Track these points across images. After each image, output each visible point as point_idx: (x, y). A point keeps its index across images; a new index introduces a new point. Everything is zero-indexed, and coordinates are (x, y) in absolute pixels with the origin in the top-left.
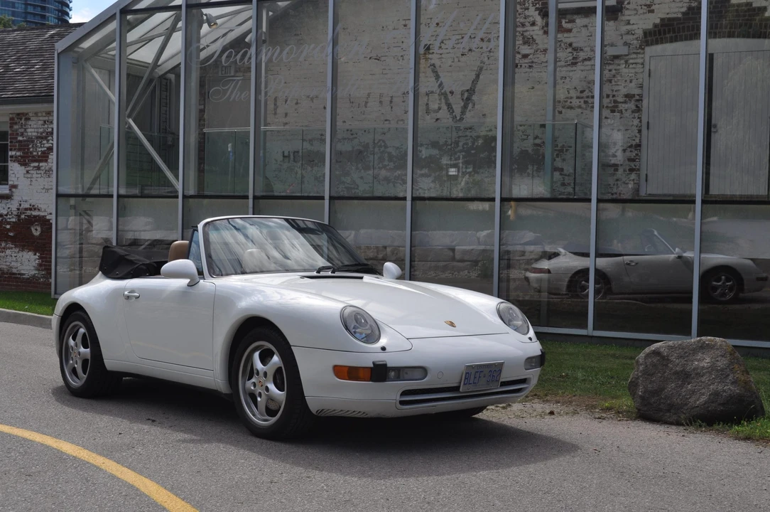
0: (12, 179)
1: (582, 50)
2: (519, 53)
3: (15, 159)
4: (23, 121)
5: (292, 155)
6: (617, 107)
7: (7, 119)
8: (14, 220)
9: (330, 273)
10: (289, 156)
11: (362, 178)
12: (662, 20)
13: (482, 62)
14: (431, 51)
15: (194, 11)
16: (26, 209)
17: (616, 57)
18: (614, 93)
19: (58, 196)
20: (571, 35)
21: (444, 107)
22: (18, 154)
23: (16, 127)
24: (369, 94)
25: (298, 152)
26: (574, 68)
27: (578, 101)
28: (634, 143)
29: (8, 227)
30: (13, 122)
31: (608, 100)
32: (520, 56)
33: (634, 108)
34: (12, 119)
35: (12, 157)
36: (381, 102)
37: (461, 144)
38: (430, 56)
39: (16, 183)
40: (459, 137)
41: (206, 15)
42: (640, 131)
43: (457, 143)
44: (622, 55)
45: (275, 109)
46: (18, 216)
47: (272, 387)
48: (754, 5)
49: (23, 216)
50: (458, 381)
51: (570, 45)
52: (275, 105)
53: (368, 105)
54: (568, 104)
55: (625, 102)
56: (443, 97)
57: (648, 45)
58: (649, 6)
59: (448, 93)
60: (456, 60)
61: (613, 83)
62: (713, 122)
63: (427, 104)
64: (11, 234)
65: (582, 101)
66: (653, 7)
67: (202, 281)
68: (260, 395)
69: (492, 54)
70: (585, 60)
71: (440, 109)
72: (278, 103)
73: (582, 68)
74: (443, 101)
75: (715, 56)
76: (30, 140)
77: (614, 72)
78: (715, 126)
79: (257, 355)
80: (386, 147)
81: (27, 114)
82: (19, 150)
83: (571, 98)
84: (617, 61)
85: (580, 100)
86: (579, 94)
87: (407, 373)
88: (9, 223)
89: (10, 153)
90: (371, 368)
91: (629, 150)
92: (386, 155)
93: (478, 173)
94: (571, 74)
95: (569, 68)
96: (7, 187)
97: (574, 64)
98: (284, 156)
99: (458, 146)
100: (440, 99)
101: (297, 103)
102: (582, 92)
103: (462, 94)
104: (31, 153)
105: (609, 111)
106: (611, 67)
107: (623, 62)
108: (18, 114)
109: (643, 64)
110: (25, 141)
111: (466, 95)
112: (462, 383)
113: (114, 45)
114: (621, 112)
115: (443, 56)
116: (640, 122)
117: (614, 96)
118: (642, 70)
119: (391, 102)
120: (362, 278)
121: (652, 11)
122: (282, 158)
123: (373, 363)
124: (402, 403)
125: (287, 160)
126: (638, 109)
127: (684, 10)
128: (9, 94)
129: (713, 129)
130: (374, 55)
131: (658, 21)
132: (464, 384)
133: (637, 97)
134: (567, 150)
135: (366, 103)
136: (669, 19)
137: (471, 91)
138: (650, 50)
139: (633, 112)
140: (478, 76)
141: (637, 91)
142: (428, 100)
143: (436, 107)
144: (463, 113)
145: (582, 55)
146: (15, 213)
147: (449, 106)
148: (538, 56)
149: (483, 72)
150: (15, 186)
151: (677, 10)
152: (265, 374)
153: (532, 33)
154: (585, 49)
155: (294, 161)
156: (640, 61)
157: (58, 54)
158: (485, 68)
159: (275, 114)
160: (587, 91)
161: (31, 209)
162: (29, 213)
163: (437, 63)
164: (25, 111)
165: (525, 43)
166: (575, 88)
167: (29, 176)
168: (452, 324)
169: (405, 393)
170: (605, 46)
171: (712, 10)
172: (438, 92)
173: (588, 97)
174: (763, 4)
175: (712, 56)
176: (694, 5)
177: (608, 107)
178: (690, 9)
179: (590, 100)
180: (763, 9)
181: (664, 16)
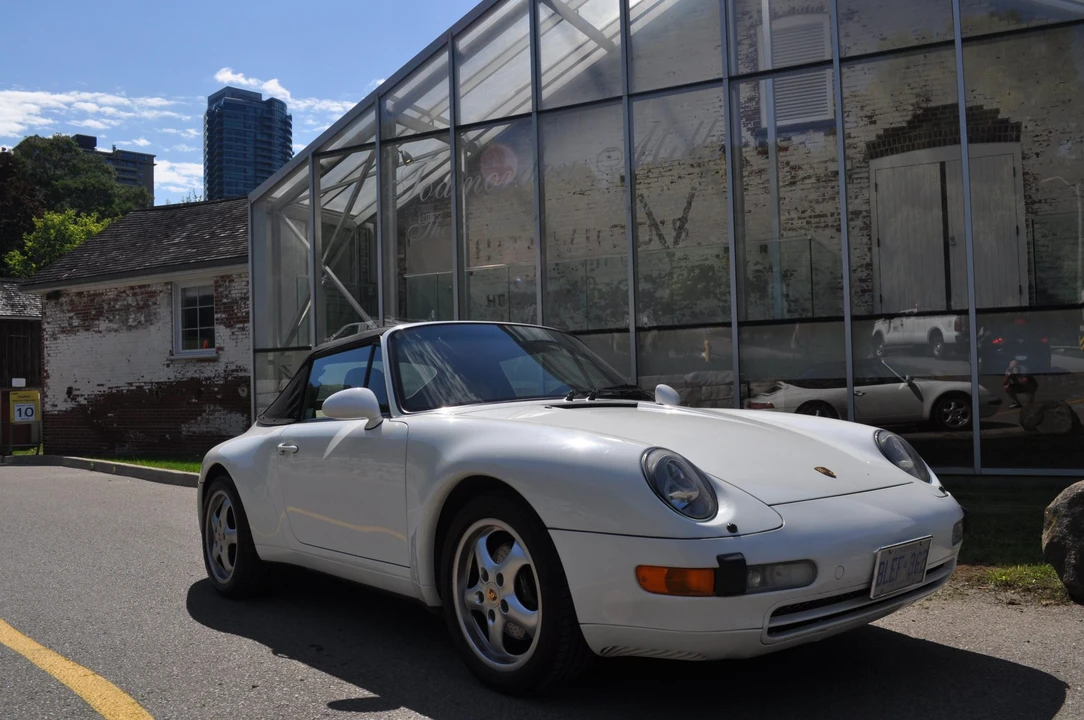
0: (218, 342)
1: (800, 168)
3: (222, 322)
4: (227, 283)
5: (497, 298)
7: (212, 282)
8: (221, 382)
9: (587, 400)
10: (494, 301)
11: (572, 318)
12: (886, 130)
13: (693, 188)
14: (638, 181)
15: (389, 148)
16: (233, 371)
19: (256, 351)
20: (788, 153)
21: (656, 238)
22: (224, 316)
23: (220, 290)
24: (575, 231)
25: (503, 295)
26: (794, 188)
27: (799, 221)
28: (865, 262)
29: (216, 389)
30: (217, 285)
31: (833, 219)
33: (862, 225)
34: (216, 282)
35: (217, 319)
36: (588, 238)
37: (675, 276)
38: (638, 187)
39: (222, 345)
40: (673, 268)
41: (401, 152)
42: (870, 249)
43: (670, 274)
45: (478, 253)
46: (225, 378)
47: (515, 603)
48: (985, 108)
49: (230, 378)
50: (865, 578)
51: (788, 163)
52: (477, 248)
53: (575, 241)
54: (789, 225)
56: (653, 228)
57: (872, 158)
58: (870, 117)
59: (659, 224)
60: (665, 188)
62: (950, 234)
64: (219, 397)
65: (804, 221)
66: (875, 118)
67: (386, 421)
68: (492, 615)
69: (703, 180)
70: (805, 178)
71: (651, 240)
72: (481, 247)
73: (802, 187)
74: (654, 232)
75: (947, 165)
76: (235, 302)
78: (953, 239)
79: (482, 542)
80: (595, 284)
81: (231, 276)
82: (224, 312)
83: (792, 219)
86: (800, 215)
87: (779, 574)
88: (217, 386)
89: (216, 316)
90: (714, 569)
91: (860, 269)
92: (596, 292)
94: (790, 194)
95: (788, 188)
96: (214, 349)
97: (793, 183)
98: (489, 301)
99: (673, 278)
100: (651, 231)
101: (500, 245)
102: (803, 212)
103: (674, 224)
104: (236, 314)
105: (834, 230)
108: (222, 277)
109: (868, 178)
110: (229, 303)
111: (678, 224)
112: (874, 583)
113: (307, 193)
115: (651, 185)
116: (870, 239)
117: (839, 214)
118: (867, 184)
119: (598, 237)
120: (635, 406)
121: (874, 122)
122: (486, 303)
123: (720, 558)
124: (772, 631)
125: (492, 304)
126: (867, 227)
127: (909, 118)
128: (213, 257)
129: (951, 243)
130: (578, 190)
131: (881, 132)
132: (877, 585)
133: (864, 214)
134: (791, 275)
135: (572, 240)
136: (894, 129)
137: (683, 220)
138: (875, 163)
139: (861, 229)
140: (689, 204)
141: (865, 207)
143: (647, 238)
144: (676, 242)
145: (801, 174)
146: (222, 375)
147: (661, 236)
148: (752, 178)
149: (695, 198)
150: (221, 349)
151: (900, 119)
152: (500, 579)
154: (804, 167)
155: (500, 305)
156: (866, 175)
157: (252, 205)
158: (697, 194)
159: (478, 258)
160: (809, 211)
161: (237, 371)
162: (235, 374)
163: (645, 193)
164: (229, 273)
166: (796, 208)
167: (234, 337)
168: (827, 473)
169: (779, 612)
170: (826, 162)
171: (939, 116)
172: (648, 222)
173: (810, 217)
174: (995, 106)
175: (943, 165)
176: (919, 112)
177: (832, 226)
178: (915, 116)
179: (813, 220)
180: (997, 111)
181: (888, 126)
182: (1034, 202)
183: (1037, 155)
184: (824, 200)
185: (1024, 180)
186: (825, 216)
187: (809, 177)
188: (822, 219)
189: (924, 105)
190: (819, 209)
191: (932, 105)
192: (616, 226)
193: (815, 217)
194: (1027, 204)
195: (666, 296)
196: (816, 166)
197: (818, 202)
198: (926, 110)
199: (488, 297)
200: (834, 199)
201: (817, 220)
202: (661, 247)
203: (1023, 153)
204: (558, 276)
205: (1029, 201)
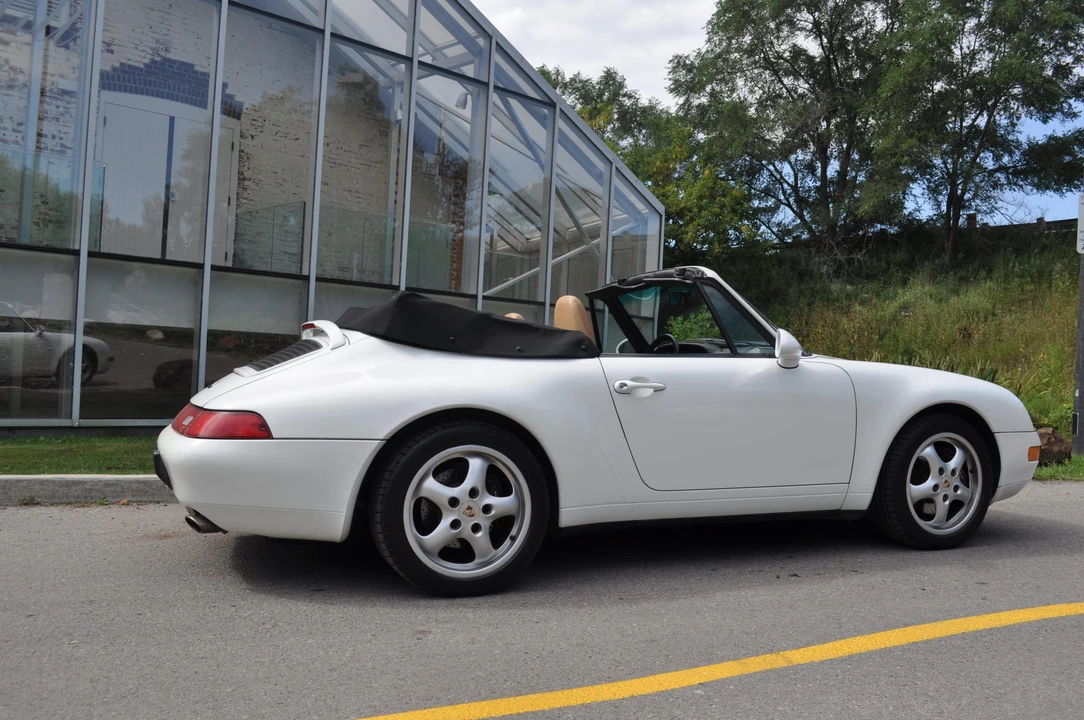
12: (122, 64)
17: (64, 93)
18: (62, 135)
26: (10, 92)
27: (14, 134)
31: (54, 142)
44: (72, 92)
57: (104, 89)
58: (108, 45)
61: (61, 123)
66: (112, 48)
75: (176, 120)
77: (61, 110)
78: (173, 195)
84: (66, 98)
85: (17, 134)
86: (15, 127)
95: (4, 92)
97: (12, 88)
102: (20, 125)
106: (59, 103)
117: (61, 138)
121: (112, 52)
127: (147, 61)
129: (171, 198)
131: (117, 65)
136: (130, 66)
138: (107, 95)
145: (20, 79)
151: (139, 59)
154: (25, 72)
166: (11, 118)
171: (175, 70)
174: (225, 80)
175: (172, 119)
176: (158, 59)
177: (52, 150)
178: (153, 62)
180: (226, 85)
181: (125, 61)
182: (244, 179)
183: (252, 137)
184: (45, 118)
185: (240, 156)
188: (42, 140)
189: (163, 54)
191: (170, 56)
194: (239, 179)
198: (165, 59)
200: (57, 120)
203: (241, 132)
205: (241, 177)
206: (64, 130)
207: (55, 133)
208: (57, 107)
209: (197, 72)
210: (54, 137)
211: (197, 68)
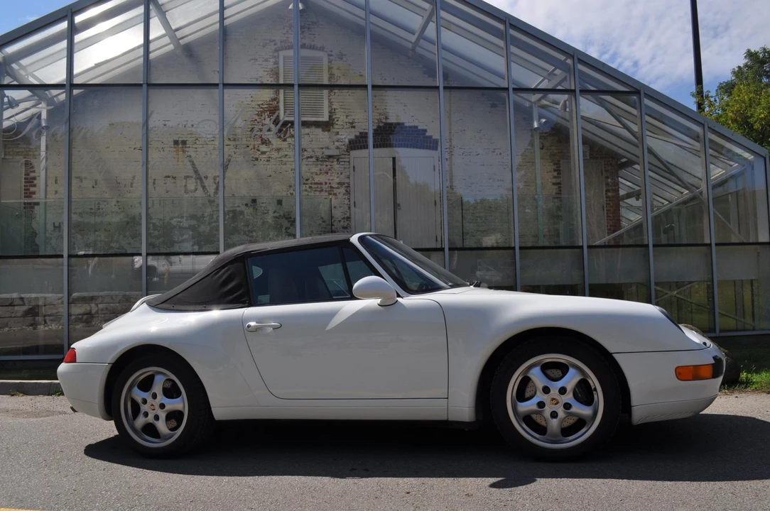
1: (306, 150)
2: (258, 150)
6: (333, 191)
10: (60, 227)
11: (129, 244)
12: (361, 133)
13: (230, 156)
14: (188, 146)
17: (330, 157)
18: (330, 181)
21: (200, 189)
24: (134, 177)
27: (305, 186)
28: (346, 216)
31: (326, 186)
32: (260, 153)
33: (344, 192)
37: (215, 216)
38: (187, 149)
40: (213, 211)
42: (349, 208)
43: (211, 216)
44: (334, 156)
48: (419, 128)
53: (134, 185)
55: (338, 188)
56: (198, 181)
57: (352, 150)
58: (352, 123)
59: (203, 178)
60: (208, 153)
61: (329, 174)
62: (397, 202)
63: (185, 186)
65: (307, 186)
66: (354, 125)
69: (238, 150)
70: (309, 157)
71: (196, 189)
72: (49, 183)
73: (307, 163)
74: (199, 183)
75: (396, 159)
77: (329, 167)
78: (399, 205)
79: (536, 370)
84: (331, 160)
86: (305, 181)
91: (343, 221)
93: (230, 238)
98: (55, 227)
99: (213, 218)
100: (196, 183)
102: (307, 180)
103: (214, 179)
105: (327, 194)
106: (327, 163)
107: (335, 160)
109: (349, 162)
111: (218, 179)
114: (335, 194)
115: (198, 150)
116: (349, 201)
117: (330, 183)
118: (348, 166)
119: (154, 183)
121: (354, 127)
122: (52, 228)
125: (57, 230)
126: (348, 193)
127: (375, 128)
129: (398, 207)
130: (138, 146)
131: (358, 134)
133: (346, 185)
135: (132, 184)
136: (365, 133)
138: (354, 153)
139: (344, 195)
140: (227, 166)
141: (347, 181)
142: (186, 183)
143: (193, 188)
144: (216, 193)
145: (306, 154)
147: (204, 187)
148: (273, 153)
149: (232, 163)
153: (268, 137)
154: (308, 150)
156: (347, 160)
158: (233, 160)
160: (311, 179)
163: (193, 155)
165: (263, 143)
166: (302, 177)
170: (322, 148)
172: (194, 177)
173: (312, 183)
174: (425, 128)
175: (394, 159)
176: (381, 125)
177: (326, 191)
178: (379, 127)
179: (313, 186)
180: (425, 131)
181: (362, 131)
184: (321, 173)
185: (440, 173)
186: (321, 184)
187: (311, 157)
188: (319, 186)
189: (384, 121)
190: (317, 179)
191: (389, 121)
192: (169, 177)
193: (315, 184)
195: (208, 231)
196: (316, 150)
197: (317, 174)
198: (386, 124)
199: (54, 223)
200: (327, 173)
201: (316, 186)
202: (204, 195)
203: (439, 157)
204: (119, 211)
206: (332, 178)
207: (327, 181)
208: (327, 166)
209: (406, 127)
210: (326, 183)
211: (407, 124)
